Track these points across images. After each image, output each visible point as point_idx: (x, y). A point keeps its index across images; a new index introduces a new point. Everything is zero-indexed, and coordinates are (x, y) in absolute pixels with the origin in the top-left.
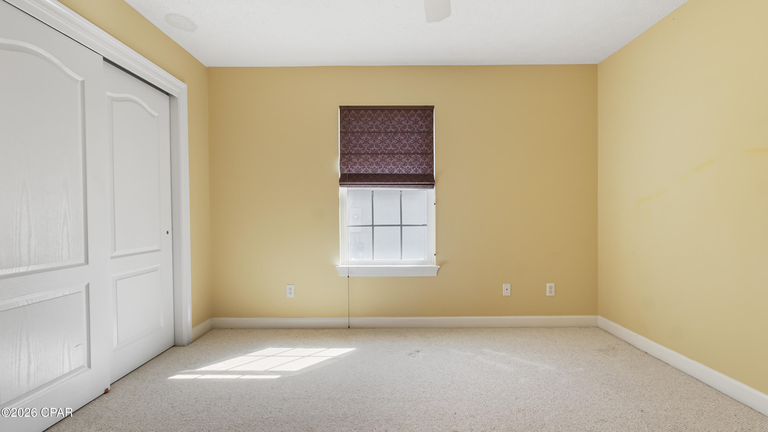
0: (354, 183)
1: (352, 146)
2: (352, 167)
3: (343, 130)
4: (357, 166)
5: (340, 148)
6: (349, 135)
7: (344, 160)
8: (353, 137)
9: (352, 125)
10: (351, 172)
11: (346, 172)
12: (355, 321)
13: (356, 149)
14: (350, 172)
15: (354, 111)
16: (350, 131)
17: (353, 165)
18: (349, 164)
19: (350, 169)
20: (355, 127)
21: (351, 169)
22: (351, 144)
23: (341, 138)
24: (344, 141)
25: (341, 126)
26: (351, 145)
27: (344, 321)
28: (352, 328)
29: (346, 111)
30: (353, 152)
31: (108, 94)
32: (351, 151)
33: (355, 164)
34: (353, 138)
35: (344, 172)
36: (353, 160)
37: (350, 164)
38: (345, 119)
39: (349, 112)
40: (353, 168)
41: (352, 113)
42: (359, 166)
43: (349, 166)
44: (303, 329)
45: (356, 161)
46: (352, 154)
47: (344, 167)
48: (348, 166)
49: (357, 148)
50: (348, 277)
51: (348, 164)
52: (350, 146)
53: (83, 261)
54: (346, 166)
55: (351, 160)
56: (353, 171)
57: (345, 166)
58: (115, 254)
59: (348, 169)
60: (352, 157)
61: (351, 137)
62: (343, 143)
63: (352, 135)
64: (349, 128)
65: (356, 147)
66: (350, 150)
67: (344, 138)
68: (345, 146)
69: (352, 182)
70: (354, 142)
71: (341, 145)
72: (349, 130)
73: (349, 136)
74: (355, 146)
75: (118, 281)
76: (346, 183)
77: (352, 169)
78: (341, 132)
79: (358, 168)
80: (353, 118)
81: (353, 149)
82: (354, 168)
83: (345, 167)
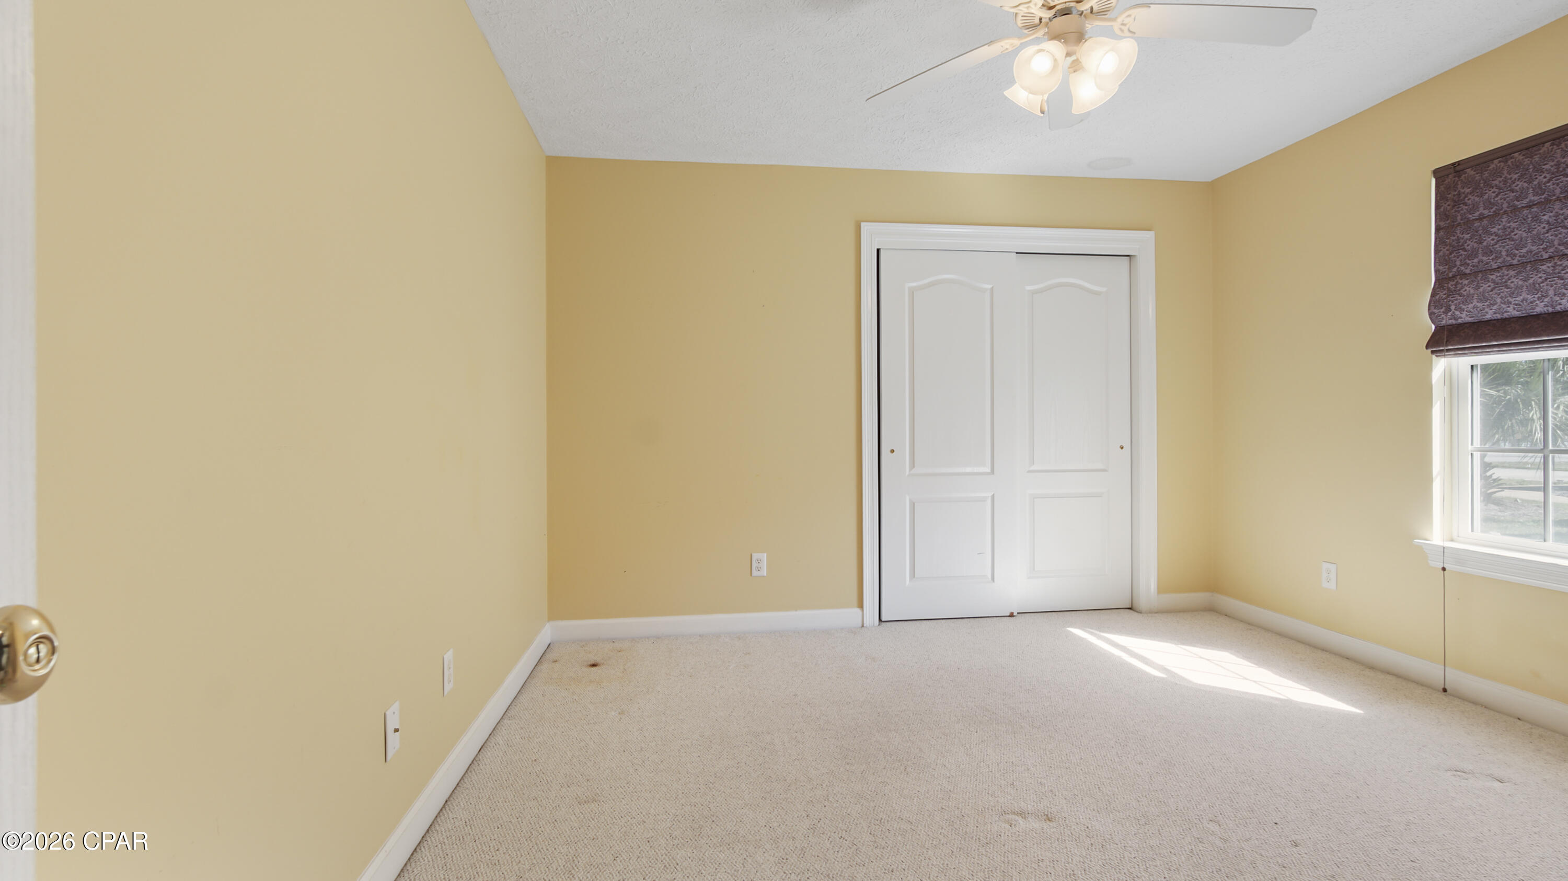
0: (1461, 345)
1: (1464, 256)
2: (1460, 308)
3: (1442, 224)
4: (1472, 303)
5: (1435, 266)
6: (1458, 232)
7: (1442, 294)
8: (1468, 234)
9: (1465, 204)
10: (1460, 321)
11: (1446, 321)
12: (1456, 678)
13: (1476, 260)
14: (1456, 319)
15: (1472, 170)
16: (1461, 220)
17: (1463, 302)
18: (1452, 302)
19: (1454, 312)
20: (1475, 207)
21: (1457, 313)
22: (1462, 252)
23: (1437, 242)
24: (1444, 248)
25: (1438, 215)
26: (1461, 255)
27: (1432, 671)
28: (1450, 695)
29: (1451, 176)
30: (1468, 271)
31: (1029, 288)
32: (1462, 268)
33: (1467, 299)
34: (1467, 236)
35: (1442, 323)
36: (1464, 290)
37: (1456, 302)
38: (1448, 196)
39: (1459, 177)
40: (1461, 310)
41: (1466, 175)
42: (1478, 302)
43: (1453, 307)
44: (1348, 658)
45: (1472, 291)
46: (1464, 275)
47: (1440, 312)
48: (1450, 306)
49: (1477, 258)
50: (1444, 569)
51: (1450, 302)
52: (1458, 258)
53: (988, 470)
54: (1444, 308)
55: (1459, 290)
56: (1463, 316)
57: (1441, 308)
58: (1032, 468)
59: (1449, 314)
60: (1462, 283)
61: (1462, 234)
62: (1441, 254)
63: (1464, 229)
64: (1459, 215)
65: (1476, 256)
66: (1458, 268)
67: (1445, 242)
68: (1446, 261)
69: (1455, 345)
70: (1471, 245)
71: (1437, 259)
72: (1459, 218)
73: (1456, 233)
74: (1473, 254)
75: (1035, 499)
76: (1441, 348)
77: (1461, 313)
78: (1438, 229)
79: (1475, 309)
80: (1469, 188)
81: (1468, 262)
82: (1464, 309)
83: (1442, 310)
